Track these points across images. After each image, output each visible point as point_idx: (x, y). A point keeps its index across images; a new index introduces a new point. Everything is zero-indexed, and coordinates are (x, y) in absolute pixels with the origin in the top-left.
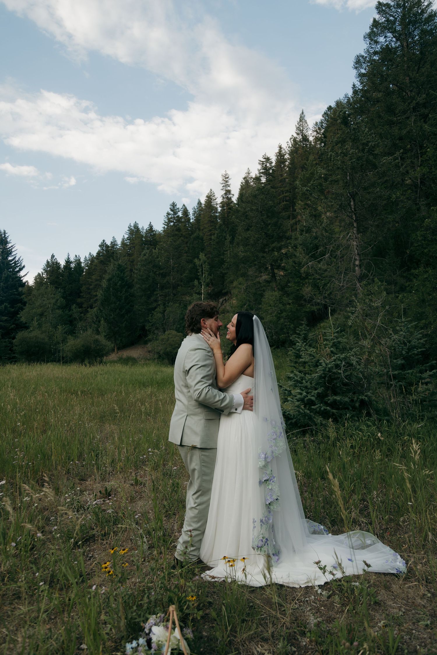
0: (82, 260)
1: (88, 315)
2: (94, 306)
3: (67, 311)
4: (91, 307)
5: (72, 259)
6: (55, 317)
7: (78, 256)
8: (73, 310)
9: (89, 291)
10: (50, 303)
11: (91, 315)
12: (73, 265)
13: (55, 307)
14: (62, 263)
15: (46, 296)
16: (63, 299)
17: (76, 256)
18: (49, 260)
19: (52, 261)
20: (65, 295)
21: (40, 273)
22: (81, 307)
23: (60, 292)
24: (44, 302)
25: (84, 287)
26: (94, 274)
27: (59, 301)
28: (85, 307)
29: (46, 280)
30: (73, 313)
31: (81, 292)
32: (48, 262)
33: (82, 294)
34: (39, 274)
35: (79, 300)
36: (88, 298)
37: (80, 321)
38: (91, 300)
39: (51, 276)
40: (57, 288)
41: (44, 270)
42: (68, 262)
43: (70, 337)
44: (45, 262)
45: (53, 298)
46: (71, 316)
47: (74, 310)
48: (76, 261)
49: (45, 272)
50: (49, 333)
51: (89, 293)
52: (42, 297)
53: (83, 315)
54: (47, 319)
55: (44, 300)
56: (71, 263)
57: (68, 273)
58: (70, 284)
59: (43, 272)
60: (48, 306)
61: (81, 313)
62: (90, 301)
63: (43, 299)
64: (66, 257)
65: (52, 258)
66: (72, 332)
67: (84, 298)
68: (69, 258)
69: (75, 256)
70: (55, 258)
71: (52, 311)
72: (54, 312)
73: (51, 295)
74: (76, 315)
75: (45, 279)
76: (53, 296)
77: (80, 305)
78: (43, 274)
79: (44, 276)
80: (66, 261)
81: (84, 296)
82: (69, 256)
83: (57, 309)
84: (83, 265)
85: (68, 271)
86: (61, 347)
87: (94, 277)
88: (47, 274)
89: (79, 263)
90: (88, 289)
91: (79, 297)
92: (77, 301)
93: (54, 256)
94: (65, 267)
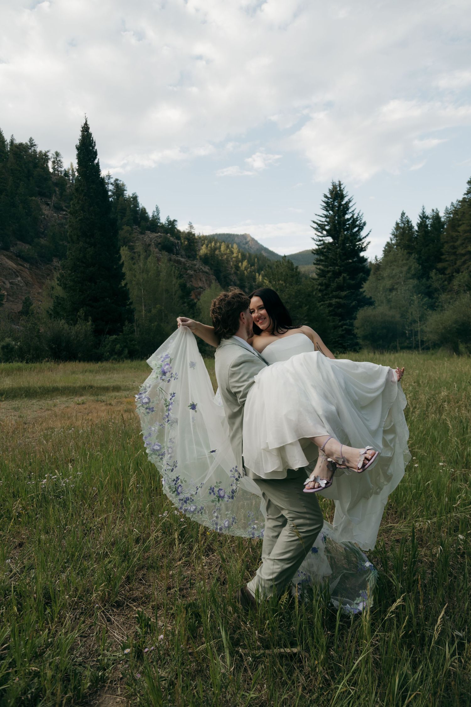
0: (442, 214)
1: (456, 282)
2: (462, 270)
3: (424, 280)
4: (458, 271)
5: (429, 213)
6: (408, 290)
7: (435, 211)
8: (432, 278)
9: (454, 250)
10: (401, 272)
11: (460, 282)
12: (429, 222)
13: (409, 275)
14: (415, 221)
15: (395, 263)
16: (418, 265)
17: (433, 210)
18: (399, 221)
19: (402, 220)
20: (421, 262)
21: (389, 240)
22: (444, 273)
23: (414, 259)
24: (394, 272)
25: (446, 246)
26: (461, 225)
27: (413, 268)
28: (449, 274)
29: (395, 247)
30: (433, 282)
31: (442, 254)
32: (397, 224)
33: (443, 257)
34: (388, 243)
35: (440, 265)
36: (452, 260)
37: (444, 292)
38: (457, 262)
39: (401, 240)
40: (410, 253)
41: (393, 235)
42: (424, 217)
43: (430, 312)
44: (394, 225)
45: (404, 265)
46: (430, 286)
47: (434, 278)
48: (433, 216)
49: (395, 237)
50: (400, 308)
51: (455, 254)
52: (390, 266)
53: (446, 283)
54: (399, 293)
55: (393, 270)
56: (427, 218)
57: (423, 232)
58: (427, 246)
59: (392, 237)
60: (400, 276)
61: (445, 280)
62: (455, 264)
63: (392, 267)
64: (420, 212)
65: (402, 217)
66: (433, 307)
67: (447, 261)
68: (424, 212)
69: (431, 211)
70: (405, 216)
71: (404, 282)
72: (407, 283)
73: (402, 260)
74: (436, 285)
75: (394, 245)
76: (405, 262)
77: (442, 271)
78: (391, 240)
79: (393, 242)
80: (420, 217)
81: (447, 259)
82: (424, 209)
83: (410, 278)
84: (443, 220)
85: (423, 229)
86: (418, 327)
87: (461, 229)
88: (397, 240)
89: (437, 218)
90: (454, 247)
91: (440, 261)
92: (438, 267)
93: (404, 214)
94: (420, 225)
